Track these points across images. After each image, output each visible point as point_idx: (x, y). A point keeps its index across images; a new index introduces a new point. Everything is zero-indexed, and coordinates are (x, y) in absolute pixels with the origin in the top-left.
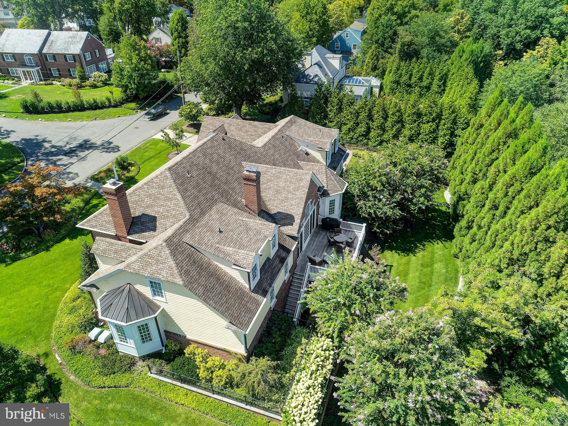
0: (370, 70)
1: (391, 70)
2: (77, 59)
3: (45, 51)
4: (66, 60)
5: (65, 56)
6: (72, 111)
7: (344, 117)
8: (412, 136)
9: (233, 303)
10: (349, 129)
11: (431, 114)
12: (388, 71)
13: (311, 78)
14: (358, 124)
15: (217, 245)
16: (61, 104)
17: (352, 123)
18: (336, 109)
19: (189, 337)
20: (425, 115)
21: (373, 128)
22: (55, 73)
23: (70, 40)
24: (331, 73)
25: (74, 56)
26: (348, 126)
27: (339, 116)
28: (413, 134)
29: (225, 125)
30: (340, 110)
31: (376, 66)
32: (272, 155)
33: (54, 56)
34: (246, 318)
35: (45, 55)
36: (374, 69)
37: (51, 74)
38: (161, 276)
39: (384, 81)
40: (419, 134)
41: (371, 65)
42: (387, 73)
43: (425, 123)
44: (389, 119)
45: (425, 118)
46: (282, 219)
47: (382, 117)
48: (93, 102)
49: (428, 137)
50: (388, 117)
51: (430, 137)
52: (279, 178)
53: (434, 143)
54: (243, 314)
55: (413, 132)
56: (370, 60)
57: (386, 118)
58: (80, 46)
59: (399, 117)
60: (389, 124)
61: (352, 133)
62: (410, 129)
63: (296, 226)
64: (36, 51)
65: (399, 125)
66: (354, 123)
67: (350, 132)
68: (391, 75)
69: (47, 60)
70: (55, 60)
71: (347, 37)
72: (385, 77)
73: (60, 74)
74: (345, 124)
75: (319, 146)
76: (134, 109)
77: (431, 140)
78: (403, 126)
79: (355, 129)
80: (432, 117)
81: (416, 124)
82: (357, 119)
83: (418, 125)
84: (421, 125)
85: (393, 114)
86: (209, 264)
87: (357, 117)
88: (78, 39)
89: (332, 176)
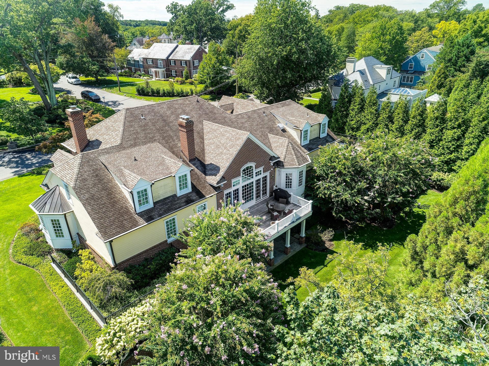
0: (435, 87)
1: (458, 87)
2: (188, 63)
3: (170, 58)
4: (181, 65)
5: (181, 61)
6: (165, 96)
7: (365, 116)
8: (432, 142)
9: (110, 215)
10: (368, 129)
11: (457, 119)
12: (454, 89)
13: (349, 83)
14: (377, 125)
15: (122, 168)
16: (160, 90)
17: (371, 123)
18: (358, 109)
19: (88, 242)
20: (451, 121)
21: (392, 130)
22: (174, 74)
23: (188, 50)
24: (373, 80)
25: (186, 62)
26: (367, 126)
27: (359, 115)
28: (433, 140)
29: (235, 104)
30: (362, 109)
31: (442, 83)
32: (242, 123)
33: (175, 61)
34: (114, 231)
35: (170, 60)
36: (440, 86)
37: (172, 74)
38: (65, 179)
39: (449, 99)
40: (440, 140)
41: (437, 82)
42: (453, 91)
43: (448, 130)
44: (410, 122)
45: (450, 123)
46: (211, 170)
47: (402, 119)
48: (180, 91)
49: (451, 144)
50: (409, 120)
51: (453, 145)
52: (223, 135)
53: (458, 151)
54: (114, 227)
55: (433, 137)
56: (437, 78)
57: (406, 122)
58: (192, 55)
59: (420, 120)
60: (408, 127)
61: (369, 133)
62: (432, 134)
63: (218, 177)
64: (164, 57)
65: (420, 129)
66: (373, 123)
67: (368, 131)
68: (457, 92)
69: (171, 64)
70: (175, 64)
71: (422, 57)
72: (450, 95)
73: (176, 75)
74: (365, 124)
75: (297, 125)
76: (206, 100)
77: (454, 148)
78: (424, 131)
79: (373, 129)
80: (457, 123)
81: (437, 129)
82: (377, 120)
83: (441, 130)
84: (444, 131)
85: (413, 118)
86: (110, 181)
87: (377, 118)
88: (192, 50)
89: (292, 151)
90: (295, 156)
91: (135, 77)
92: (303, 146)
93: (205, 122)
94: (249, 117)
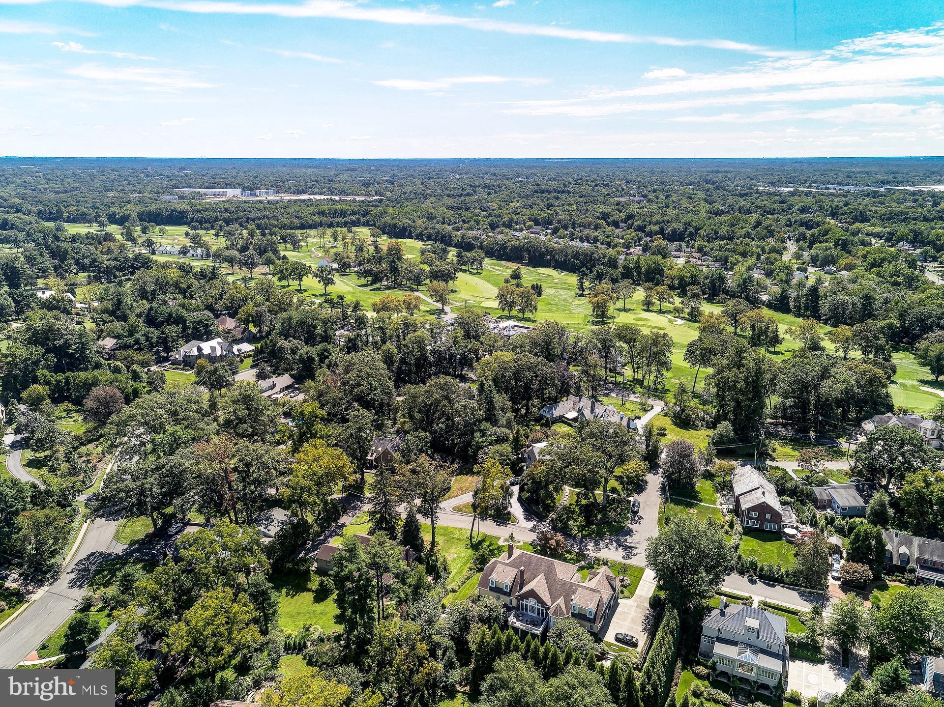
92: (572, 612)
93: (542, 574)
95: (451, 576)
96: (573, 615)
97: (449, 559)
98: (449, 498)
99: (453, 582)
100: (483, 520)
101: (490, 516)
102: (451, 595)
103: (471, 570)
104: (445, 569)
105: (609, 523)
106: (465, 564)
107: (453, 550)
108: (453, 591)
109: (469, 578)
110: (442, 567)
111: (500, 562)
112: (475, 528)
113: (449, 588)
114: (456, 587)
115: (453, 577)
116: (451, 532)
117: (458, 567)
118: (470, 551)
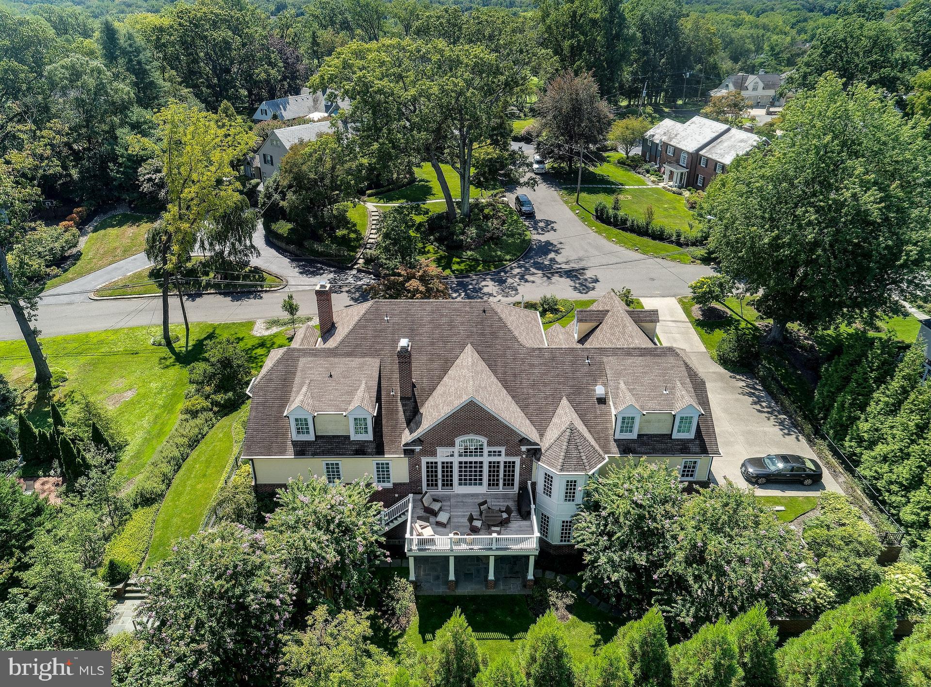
3: (703, 152)
4: (715, 170)
5: (716, 163)
15: (308, 381)
22: (700, 181)
25: (723, 168)
33: (708, 160)
34: (258, 449)
35: (701, 156)
37: (697, 182)
46: (416, 422)
54: (261, 445)
64: (693, 149)
69: (699, 164)
70: (706, 167)
73: (703, 185)
89: (565, 444)
90: (563, 454)
91: (639, 173)
92: (615, 440)
93: (469, 348)
94: (553, 359)
95: (126, 455)
96: (626, 448)
97: (108, 408)
98: (81, 275)
99: (136, 469)
100: (193, 297)
101: (208, 285)
102: (141, 517)
103: (194, 414)
104: (98, 438)
105: (495, 240)
106: (168, 408)
107: (118, 383)
108: (147, 500)
109: (194, 443)
110: (86, 434)
111: (305, 352)
112: (176, 317)
113: (127, 492)
114: (154, 485)
115: (137, 455)
116: (101, 342)
117: (145, 423)
118: (177, 373)
